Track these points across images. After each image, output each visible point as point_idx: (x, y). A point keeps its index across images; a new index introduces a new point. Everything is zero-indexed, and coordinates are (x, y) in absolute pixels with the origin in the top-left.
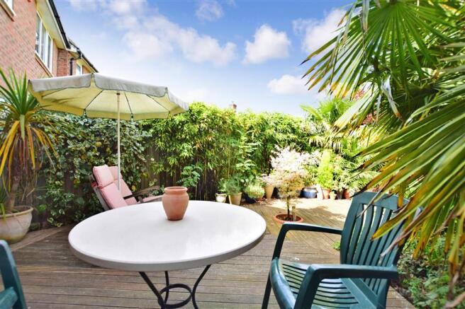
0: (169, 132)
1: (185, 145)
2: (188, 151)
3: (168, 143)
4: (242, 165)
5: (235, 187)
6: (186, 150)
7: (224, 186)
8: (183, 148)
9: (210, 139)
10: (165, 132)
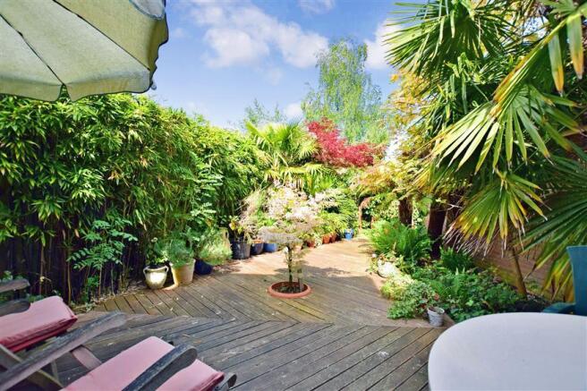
0: (37, 138)
1: (87, 173)
2: (93, 185)
3: (33, 167)
4: (199, 212)
5: (185, 251)
6: (87, 184)
7: (164, 252)
8: (81, 178)
9: (145, 164)
10: (23, 139)
